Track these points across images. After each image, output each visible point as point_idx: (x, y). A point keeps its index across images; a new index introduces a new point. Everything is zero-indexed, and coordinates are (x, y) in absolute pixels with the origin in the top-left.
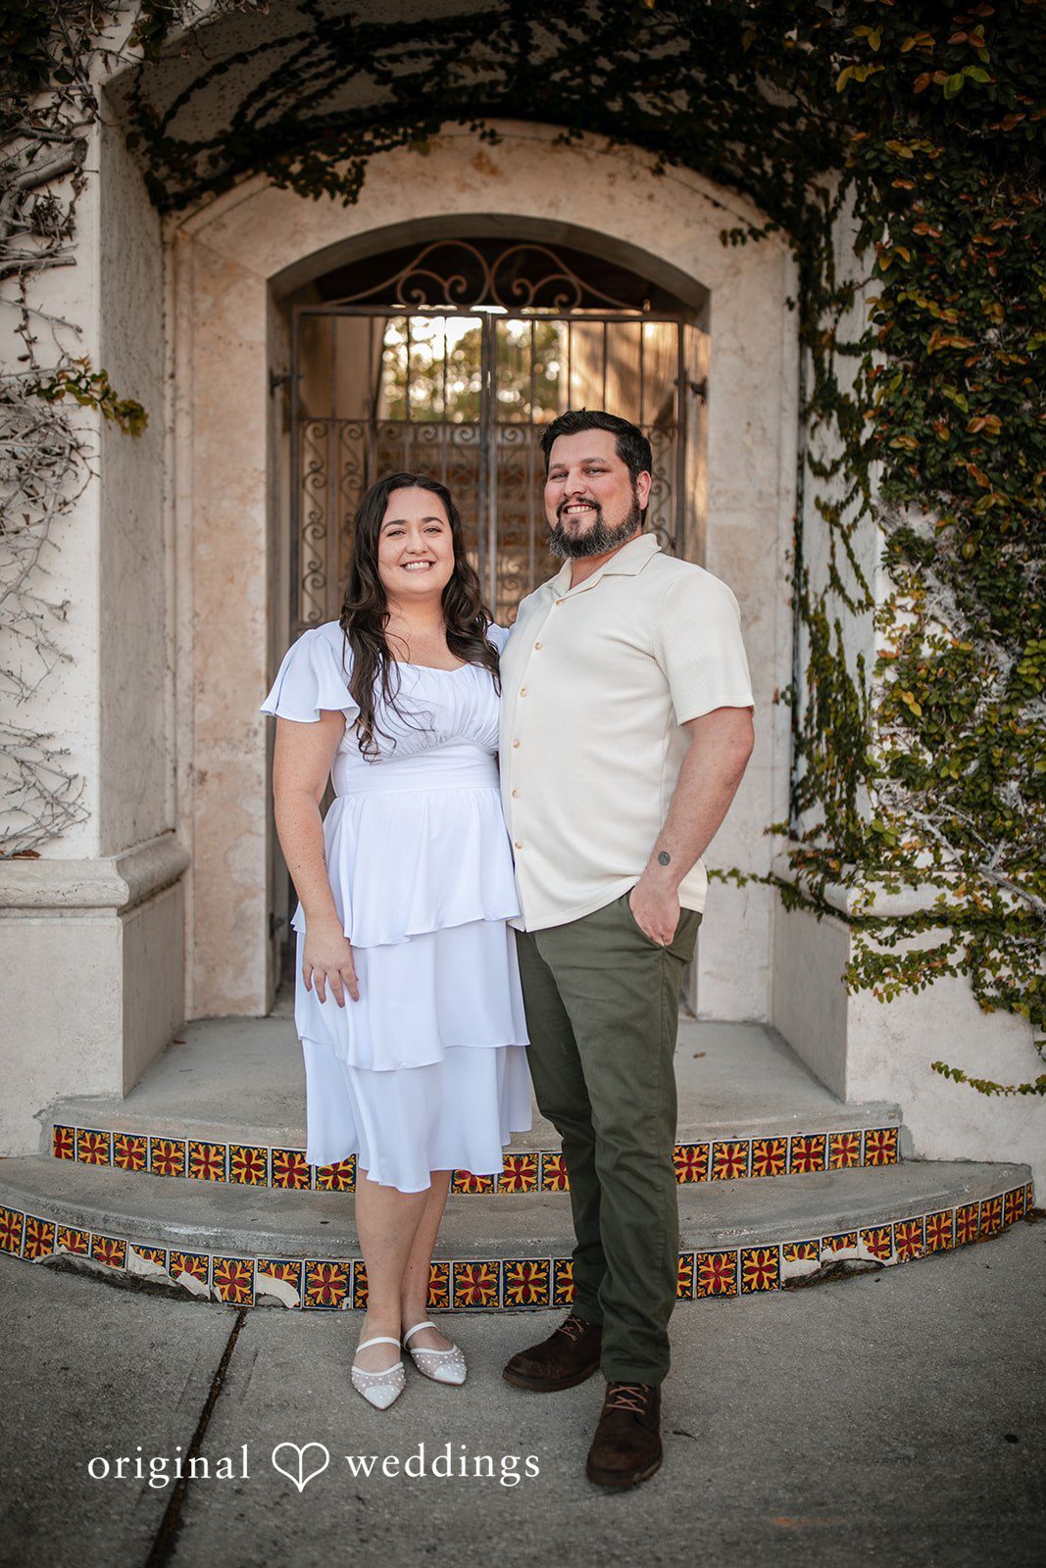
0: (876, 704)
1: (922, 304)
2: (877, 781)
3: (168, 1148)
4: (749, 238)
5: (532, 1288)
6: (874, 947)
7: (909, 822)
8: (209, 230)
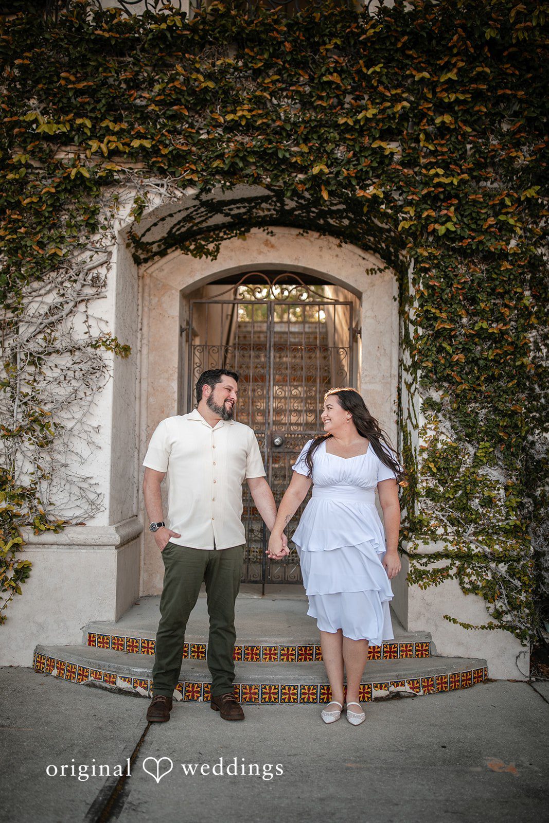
0: (420, 467)
1: (433, 311)
2: (420, 499)
3: (133, 642)
4: (378, 272)
5: (272, 696)
6: (418, 566)
7: (434, 516)
8: (157, 272)
